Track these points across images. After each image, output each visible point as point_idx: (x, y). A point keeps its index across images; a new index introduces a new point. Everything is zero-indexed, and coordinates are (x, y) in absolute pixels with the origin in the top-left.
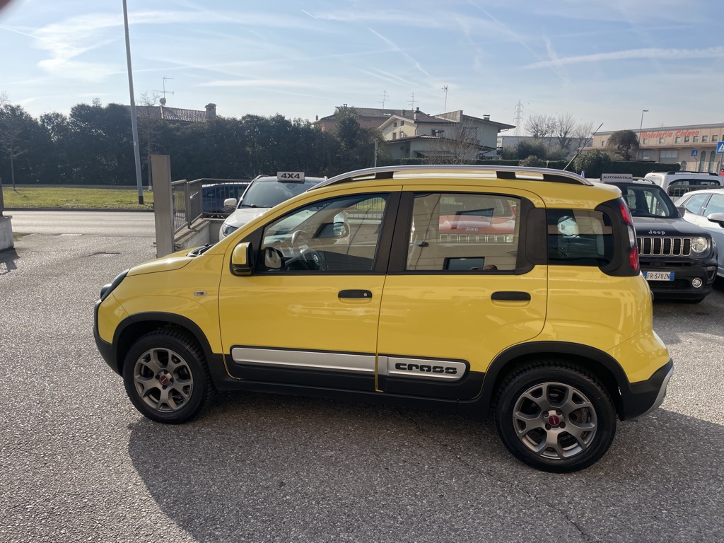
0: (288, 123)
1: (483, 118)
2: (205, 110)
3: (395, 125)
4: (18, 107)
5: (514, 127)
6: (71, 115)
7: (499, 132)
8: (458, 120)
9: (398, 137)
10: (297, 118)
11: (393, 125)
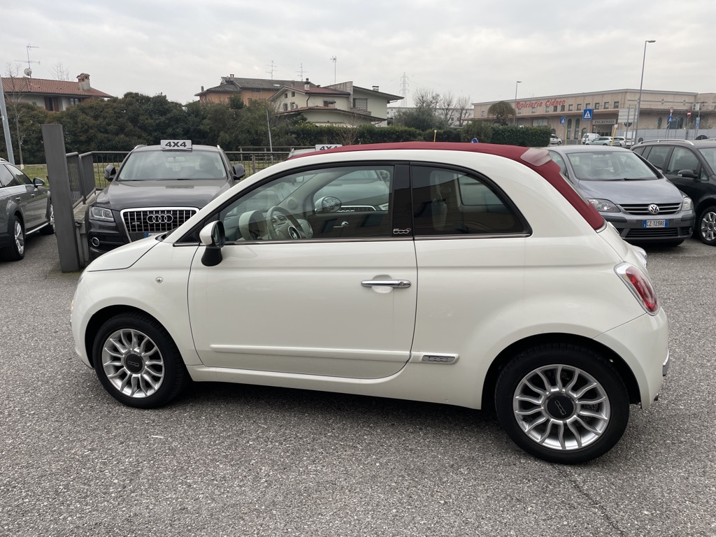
1: (372, 89)
2: (77, 80)
3: (286, 97)
5: (403, 98)
7: (389, 103)
8: (350, 90)
9: (289, 109)
11: (284, 97)
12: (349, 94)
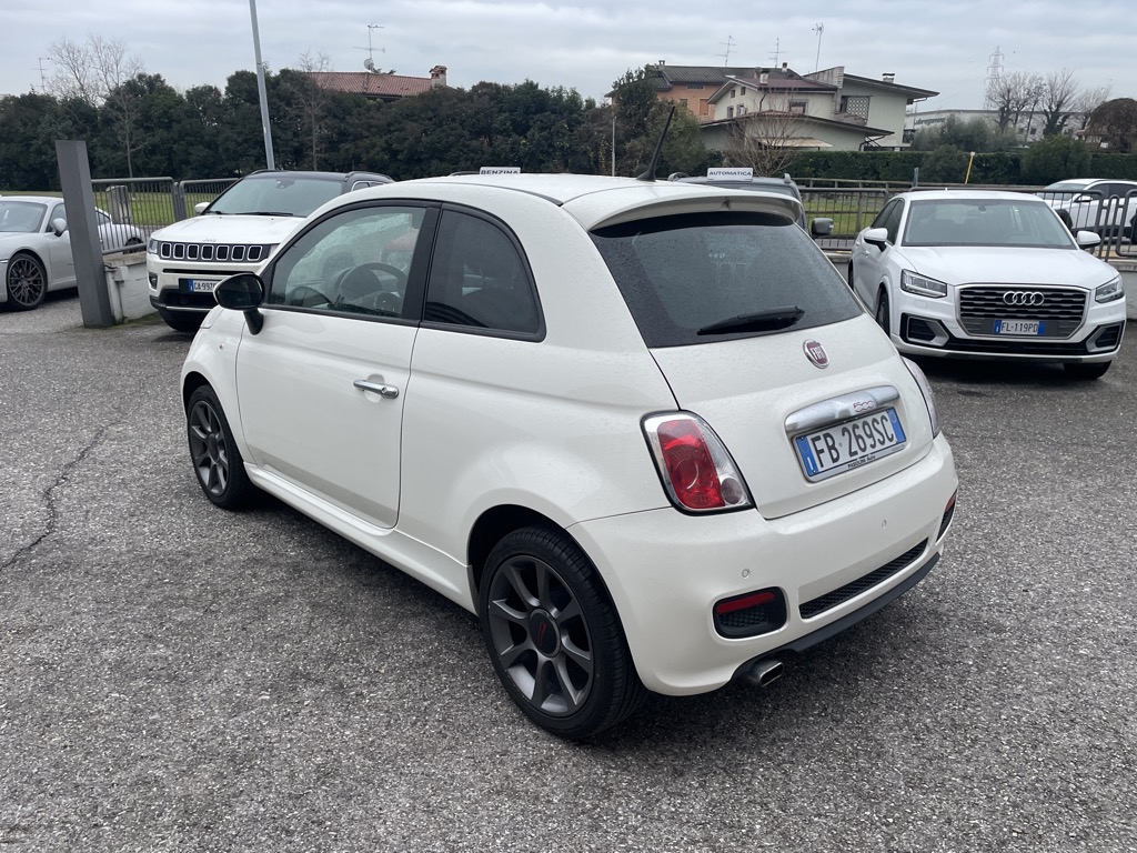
0: (544, 94)
1: (880, 79)
2: (430, 76)
3: (733, 96)
4: (158, 77)
5: (937, 94)
6: (227, 88)
7: (911, 103)
8: (836, 82)
9: (735, 115)
10: (557, 87)
11: (729, 95)
12: (835, 89)
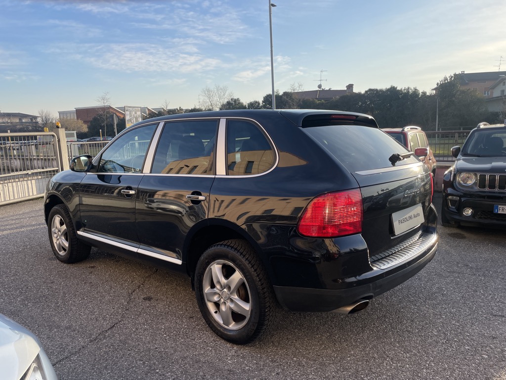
2: (346, 89)
3: (504, 84)
9: (505, 94)
11: (502, 84)
